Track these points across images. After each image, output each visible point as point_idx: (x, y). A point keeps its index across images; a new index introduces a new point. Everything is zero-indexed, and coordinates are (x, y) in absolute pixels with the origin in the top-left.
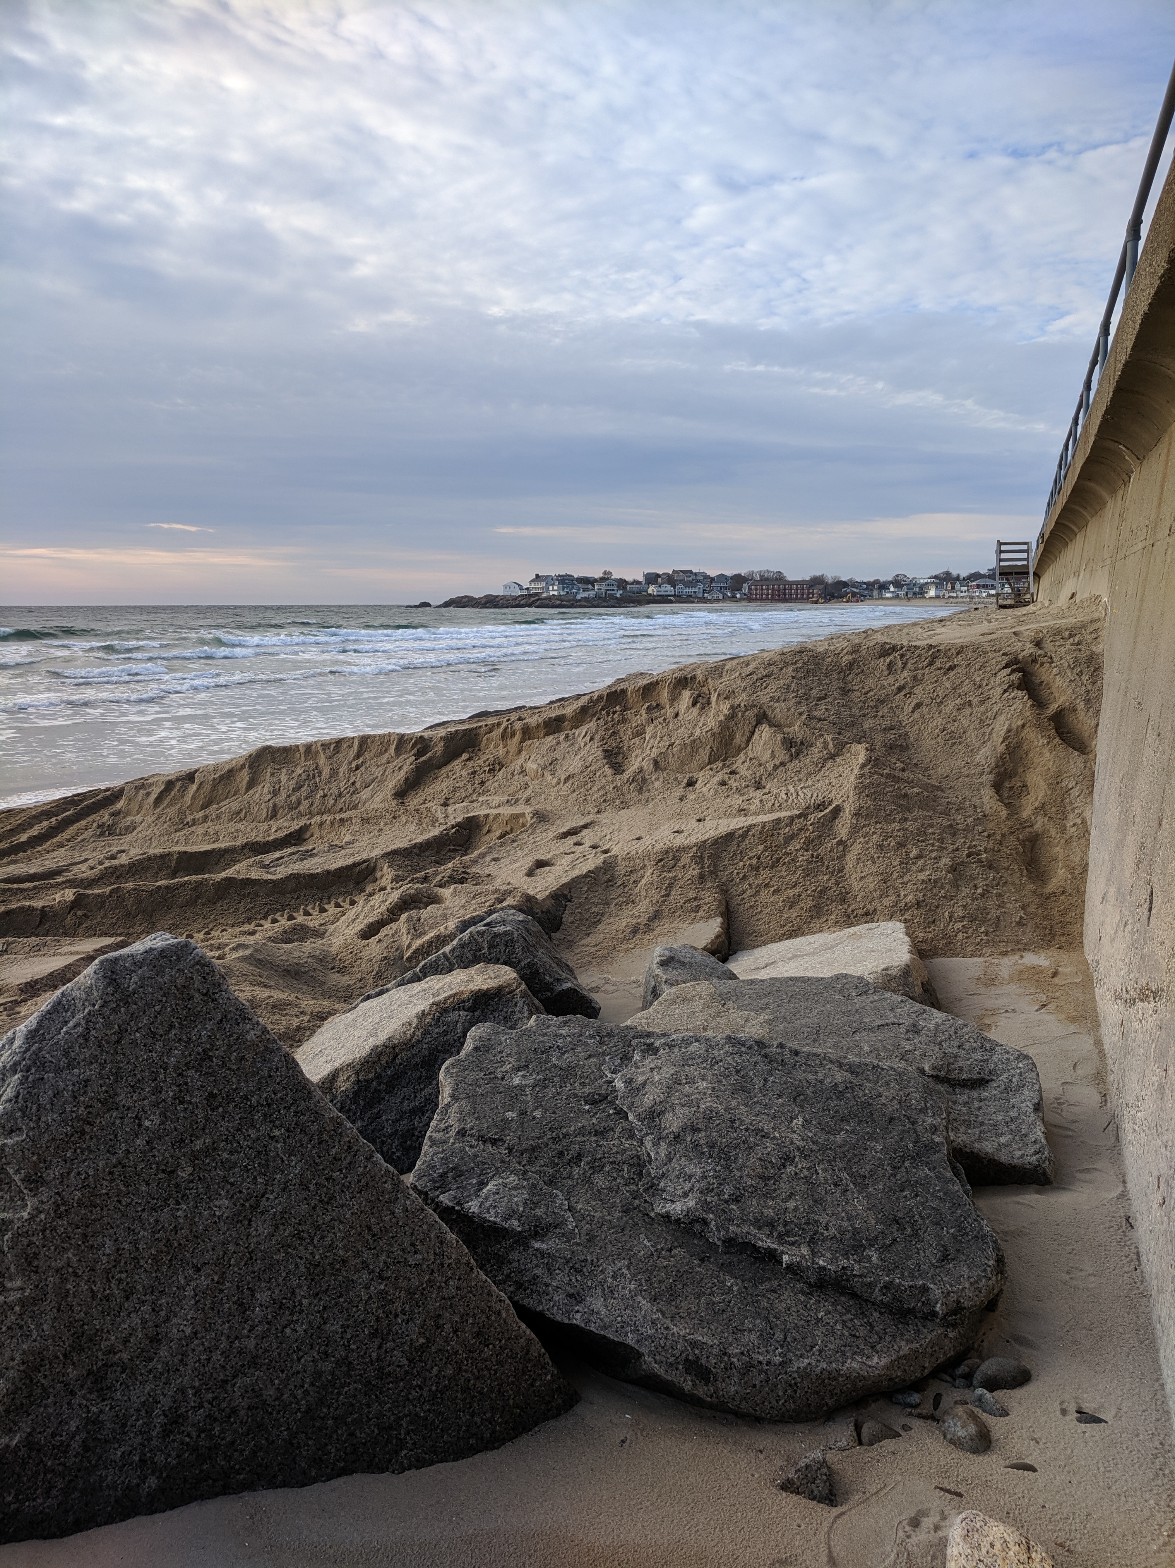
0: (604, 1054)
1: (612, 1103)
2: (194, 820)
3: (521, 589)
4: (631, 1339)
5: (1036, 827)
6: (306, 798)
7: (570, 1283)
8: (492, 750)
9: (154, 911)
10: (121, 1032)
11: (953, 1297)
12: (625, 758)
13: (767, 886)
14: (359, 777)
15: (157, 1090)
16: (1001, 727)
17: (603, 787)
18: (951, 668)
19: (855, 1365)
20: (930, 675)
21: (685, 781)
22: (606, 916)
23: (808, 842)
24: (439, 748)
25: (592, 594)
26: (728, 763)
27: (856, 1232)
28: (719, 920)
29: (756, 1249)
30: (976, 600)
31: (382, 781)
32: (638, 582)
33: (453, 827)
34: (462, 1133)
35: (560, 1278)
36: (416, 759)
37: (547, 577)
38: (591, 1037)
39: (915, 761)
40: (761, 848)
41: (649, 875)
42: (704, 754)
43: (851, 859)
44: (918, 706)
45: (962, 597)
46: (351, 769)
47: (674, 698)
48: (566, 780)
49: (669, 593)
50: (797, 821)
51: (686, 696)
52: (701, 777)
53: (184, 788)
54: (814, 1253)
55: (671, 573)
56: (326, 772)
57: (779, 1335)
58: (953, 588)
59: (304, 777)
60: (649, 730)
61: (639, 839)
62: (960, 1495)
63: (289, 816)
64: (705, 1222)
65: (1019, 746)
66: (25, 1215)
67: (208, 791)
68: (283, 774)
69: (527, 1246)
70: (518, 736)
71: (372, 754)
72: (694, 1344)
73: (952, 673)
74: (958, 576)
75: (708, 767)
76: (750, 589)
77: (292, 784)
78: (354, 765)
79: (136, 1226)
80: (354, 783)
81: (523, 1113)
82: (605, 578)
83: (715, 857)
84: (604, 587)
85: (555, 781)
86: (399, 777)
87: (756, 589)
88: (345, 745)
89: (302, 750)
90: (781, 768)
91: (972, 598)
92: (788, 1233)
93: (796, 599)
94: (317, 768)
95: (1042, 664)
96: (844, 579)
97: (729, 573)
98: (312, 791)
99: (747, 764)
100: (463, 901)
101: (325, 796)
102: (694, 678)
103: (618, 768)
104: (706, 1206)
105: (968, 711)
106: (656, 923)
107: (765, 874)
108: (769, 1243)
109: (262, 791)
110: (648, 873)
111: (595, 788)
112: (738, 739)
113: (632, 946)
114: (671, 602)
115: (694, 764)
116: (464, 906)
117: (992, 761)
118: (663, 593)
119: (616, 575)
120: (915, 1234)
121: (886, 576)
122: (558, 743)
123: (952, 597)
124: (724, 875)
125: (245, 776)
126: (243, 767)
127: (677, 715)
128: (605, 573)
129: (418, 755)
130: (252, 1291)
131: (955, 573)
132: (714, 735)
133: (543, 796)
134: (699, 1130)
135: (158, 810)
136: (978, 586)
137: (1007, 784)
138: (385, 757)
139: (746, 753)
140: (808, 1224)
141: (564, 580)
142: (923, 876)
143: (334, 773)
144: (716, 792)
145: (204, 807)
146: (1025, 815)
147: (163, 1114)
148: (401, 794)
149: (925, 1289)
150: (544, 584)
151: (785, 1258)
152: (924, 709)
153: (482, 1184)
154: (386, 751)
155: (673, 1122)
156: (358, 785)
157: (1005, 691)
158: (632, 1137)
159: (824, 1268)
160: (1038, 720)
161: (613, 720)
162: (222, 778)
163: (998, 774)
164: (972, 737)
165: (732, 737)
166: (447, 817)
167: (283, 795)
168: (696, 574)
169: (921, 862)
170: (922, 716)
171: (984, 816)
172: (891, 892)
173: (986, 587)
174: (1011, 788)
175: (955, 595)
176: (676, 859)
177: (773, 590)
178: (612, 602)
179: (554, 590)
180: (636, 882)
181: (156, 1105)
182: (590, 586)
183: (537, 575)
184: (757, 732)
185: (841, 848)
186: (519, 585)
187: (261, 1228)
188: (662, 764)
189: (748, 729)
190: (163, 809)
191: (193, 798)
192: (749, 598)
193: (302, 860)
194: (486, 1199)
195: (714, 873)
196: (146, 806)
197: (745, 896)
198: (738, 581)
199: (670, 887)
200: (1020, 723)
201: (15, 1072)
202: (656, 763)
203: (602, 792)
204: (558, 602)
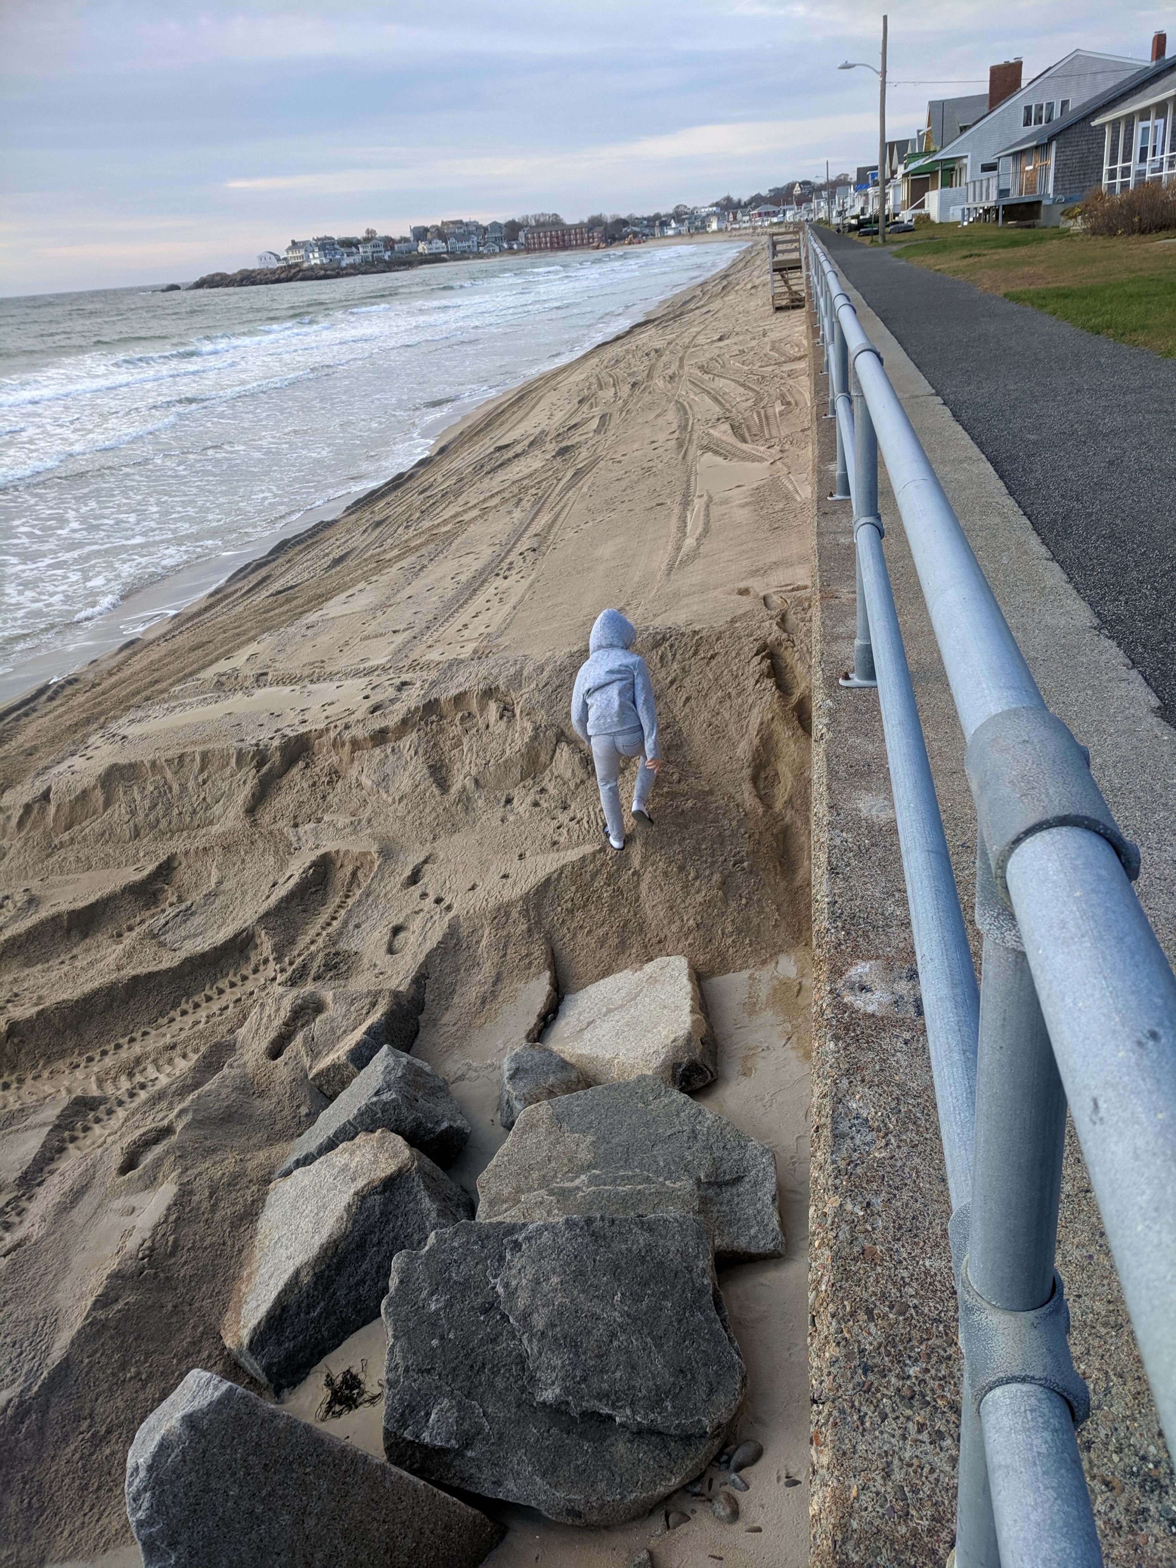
0: (486, 1259)
1: (498, 1308)
2: (61, 842)
3: (279, 260)
4: (533, 1504)
5: (786, 819)
6: (164, 817)
7: (493, 1475)
8: (325, 759)
9: (79, 1023)
10: (204, 1452)
11: (716, 1421)
12: (449, 771)
13: (581, 927)
14: (207, 791)
15: (234, 1474)
16: (755, 719)
17: (434, 809)
18: (713, 657)
19: (662, 1489)
20: (695, 665)
21: (504, 799)
22: (459, 984)
23: (610, 876)
24: (277, 758)
25: (357, 259)
26: (537, 780)
27: (658, 1388)
28: (548, 974)
29: (600, 1415)
30: (759, 230)
31: (231, 795)
32: (404, 240)
33: (310, 868)
34: (407, 1370)
35: (487, 1472)
36: (258, 772)
37: (305, 243)
38: (476, 1243)
39: (689, 758)
40: (573, 889)
41: (487, 936)
42: (516, 772)
43: (644, 887)
44: (688, 699)
45: (745, 228)
46: (198, 784)
47: (483, 709)
48: (401, 799)
49: (441, 250)
50: (598, 856)
51: (493, 708)
52: (517, 793)
53: (43, 810)
54: (633, 1412)
55: (439, 224)
56: (176, 787)
57: (618, 1480)
58: (735, 218)
59: (156, 793)
60: (465, 740)
61: (473, 888)
62: (721, 1559)
63: (151, 835)
64: (568, 1403)
65: (770, 736)
66: (172, 1562)
67: (67, 812)
68: (136, 792)
69: (463, 1456)
70: (348, 747)
71: (215, 767)
72: (570, 1501)
73: (713, 662)
74: (740, 201)
75: (521, 785)
76: (527, 238)
77: (147, 803)
78: (200, 780)
79: (239, 1546)
80: (204, 799)
81: (442, 1338)
82: (369, 239)
83: (538, 906)
84: (369, 249)
85: (390, 800)
86: (245, 792)
87: (534, 238)
88: (187, 760)
89: (148, 765)
90: (582, 787)
91: (755, 228)
92: (618, 1400)
93: (577, 245)
94: (166, 783)
95: (786, 648)
96: (624, 215)
97: (502, 221)
98: (167, 809)
99: (553, 782)
100: (344, 1009)
101: (180, 813)
102: (497, 688)
103: (443, 785)
104: (566, 1390)
105: (728, 704)
106: (499, 986)
107: (579, 914)
108: (606, 1410)
109: (119, 810)
110: (487, 932)
111: (427, 810)
112: (543, 758)
113: (483, 1021)
114: (444, 260)
115: (509, 782)
116: (345, 1016)
117: (749, 755)
118: (435, 251)
119: (381, 233)
120: (693, 1378)
121: (667, 209)
122: (386, 756)
123: (735, 229)
124: (546, 922)
125: (98, 796)
126: (95, 787)
127: (488, 727)
128: (368, 232)
129: (259, 766)
130: (312, 1555)
131: (735, 198)
132: (522, 755)
133: (382, 817)
134: (556, 1326)
135: (23, 834)
136: (760, 215)
137: (763, 775)
138: (228, 771)
139: (551, 771)
140: (629, 1389)
141: (325, 245)
142: (699, 898)
143: (183, 787)
144: (531, 815)
145: (68, 827)
146: (777, 810)
147: (240, 1486)
148: (251, 810)
149: (700, 1421)
150: (302, 252)
151: (617, 1419)
152: (693, 702)
153: (428, 1414)
154: (228, 764)
155: (539, 1321)
156: (209, 800)
157: (757, 682)
158: (514, 1337)
159: (640, 1423)
160: (784, 712)
161: (432, 730)
162: (77, 799)
163: (756, 767)
164: (732, 730)
165: (537, 755)
166: (299, 839)
167: (141, 814)
168: (467, 225)
169: (697, 883)
170: (692, 709)
171: (746, 815)
172: (676, 918)
173: (767, 214)
174: (766, 778)
175: (737, 226)
176: (507, 915)
177: (551, 237)
178: (381, 267)
179: (316, 259)
180: (478, 942)
181: (235, 1482)
182: (354, 250)
183: (293, 242)
184: (558, 751)
185: (636, 878)
186: (275, 255)
187: (311, 1522)
188: (482, 782)
189: (550, 747)
190: (28, 833)
191: (54, 820)
192: (528, 249)
193: (185, 921)
194: (433, 1429)
195: (538, 923)
196: (10, 830)
197: (565, 940)
198: (513, 229)
199: (505, 946)
200: (770, 716)
201: (146, 1491)
202: (477, 782)
203: (434, 815)
204: (322, 272)
